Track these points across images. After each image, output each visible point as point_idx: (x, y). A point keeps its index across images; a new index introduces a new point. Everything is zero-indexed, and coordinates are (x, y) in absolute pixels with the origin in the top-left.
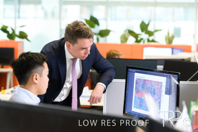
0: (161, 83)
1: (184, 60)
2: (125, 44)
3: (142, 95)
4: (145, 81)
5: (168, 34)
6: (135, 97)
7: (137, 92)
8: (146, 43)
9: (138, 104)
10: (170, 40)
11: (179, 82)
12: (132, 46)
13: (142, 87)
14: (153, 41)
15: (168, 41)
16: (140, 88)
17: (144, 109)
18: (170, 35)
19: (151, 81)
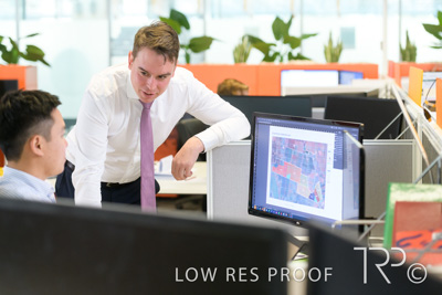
0: (326, 145)
1: (365, 94)
2: (242, 64)
3: (285, 170)
4: (291, 142)
5: (331, 41)
6: (272, 174)
7: (276, 165)
8: (286, 61)
9: (279, 189)
10: (334, 55)
11: (362, 142)
12: (257, 68)
13: (286, 155)
14: (300, 57)
15: (329, 56)
16: (283, 158)
17: (291, 200)
18: (335, 44)
19: (305, 143)
